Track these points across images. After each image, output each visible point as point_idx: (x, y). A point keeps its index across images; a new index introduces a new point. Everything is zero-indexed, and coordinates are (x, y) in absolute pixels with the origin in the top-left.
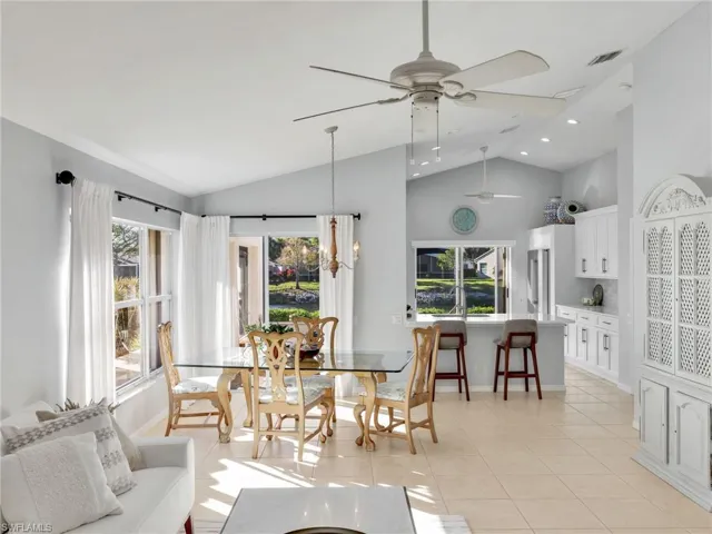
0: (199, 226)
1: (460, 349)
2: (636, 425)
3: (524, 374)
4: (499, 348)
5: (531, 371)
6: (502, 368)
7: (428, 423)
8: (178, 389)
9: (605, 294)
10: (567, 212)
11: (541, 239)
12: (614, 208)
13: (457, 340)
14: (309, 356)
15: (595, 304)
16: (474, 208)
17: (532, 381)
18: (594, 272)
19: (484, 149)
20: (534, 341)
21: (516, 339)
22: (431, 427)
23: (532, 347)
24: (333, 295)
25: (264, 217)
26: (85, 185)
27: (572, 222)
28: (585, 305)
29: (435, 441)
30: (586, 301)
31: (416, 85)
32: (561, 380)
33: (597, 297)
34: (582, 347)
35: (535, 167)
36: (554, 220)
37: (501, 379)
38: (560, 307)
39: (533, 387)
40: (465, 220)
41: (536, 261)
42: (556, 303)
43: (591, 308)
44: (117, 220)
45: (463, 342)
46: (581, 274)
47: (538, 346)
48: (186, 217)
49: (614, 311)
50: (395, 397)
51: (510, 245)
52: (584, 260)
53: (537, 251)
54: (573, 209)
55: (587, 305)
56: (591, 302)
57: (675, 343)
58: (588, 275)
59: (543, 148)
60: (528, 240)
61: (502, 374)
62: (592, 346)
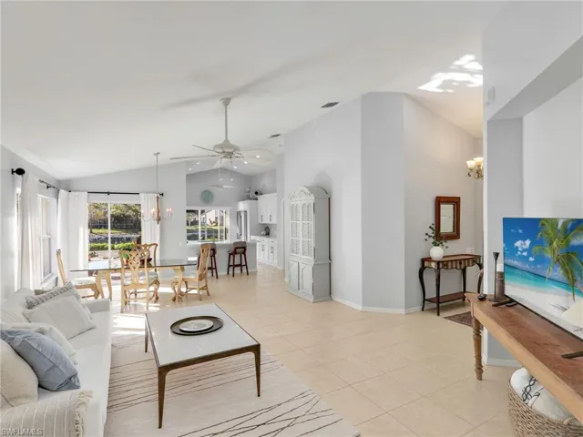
1: (213, 256)
2: (287, 280)
3: (240, 265)
4: (230, 254)
5: (244, 263)
6: (231, 263)
7: (205, 288)
9: (271, 230)
10: (254, 195)
11: (242, 206)
12: (275, 194)
13: (212, 252)
16: (212, 191)
17: (244, 268)
18: (266, 221)
20: (245, 250)
21: (238, 250)
22: (207, 289)
23: (244, 253)
25: (108, 193)
27: (257, 199)
28: (262, 235)
29: (209, 295)
30: (262, 233)
31: (224, 152)
32: (255, 267)
33: (267, 231)
36: (249, 198)
37: (231, 268)
38: (252, 236)
39: (244, 271)
40: (207, 196)
41: (241, 216)
42: (250, 234)
43: (265, 236)
45: (214, 253)
46: (260, 222)
47: (246, 252)
49: (275, 236)
51: (228, 209)
52: (262, 216)
53: (241, 212)
54: (256, 193)
56: (265, 234)
57: (301, 246)
58: (263, 222)
60: (237, 206)
61: (231, 266)
62: (266, 252)
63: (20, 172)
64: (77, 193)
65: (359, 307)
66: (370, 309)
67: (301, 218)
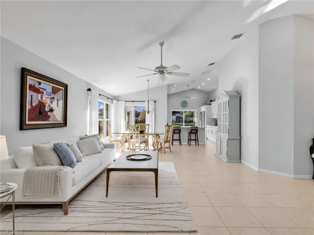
0: (118, 103)
1: (179, 133)
3: (195, 140)
4: (189, 133)
8: (112, 139)
11: (203, 109)
13: (178, 131)
14: (142, 132)
16: (186, 101)
19: (188, 86)
21: (193, 131)
22: (170, 148)
24: (149, 119)
25: (133, 102)
26: (93, 92)
27: (211, 104)
29: (171, 151)
31: (160, 71)
32: (204, 142)
35: (204, 91)
36: (206, 104)
40: (184, 104)
41: (202, 114)
44: (99, 100)
45: (180, 132)
46: (212, 117)
47: (198, 133)
48: (114, 101)
50: (161, 141)
51: (196, 111)
52: (213, 114)
53: (202, 112)
54: (211, 101)
55: (214, 125)
57: (222, 128)
58: (214, 117)
59: (203, 86)
60: (200, 109)
61: (190, 140)
62: (214, 134)
63: (89, 90)
64: (121, 102)
65: (257, 169)
66: (263, 170)
67: (222, 111)
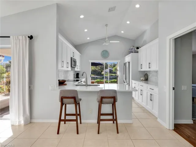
9: (149, 77)
10: (136, 49)
11: (128, 58)
15: (145, 80)
18: (145, 68)
27: (138, 52)
28: (141, 80)
30: (142, 79)
33: (146, 77)
34: (140, 96)
38: (133, 81)
40: (105, 54)
41: (126, 66)
42: (132, 79)
43: (144, 82)
51: (119, 62)
52: (141, 65)
53: (126, 63)
54: (138, 48)
56: (144, 79)
58: (143, 70)
60: (124, 59)
